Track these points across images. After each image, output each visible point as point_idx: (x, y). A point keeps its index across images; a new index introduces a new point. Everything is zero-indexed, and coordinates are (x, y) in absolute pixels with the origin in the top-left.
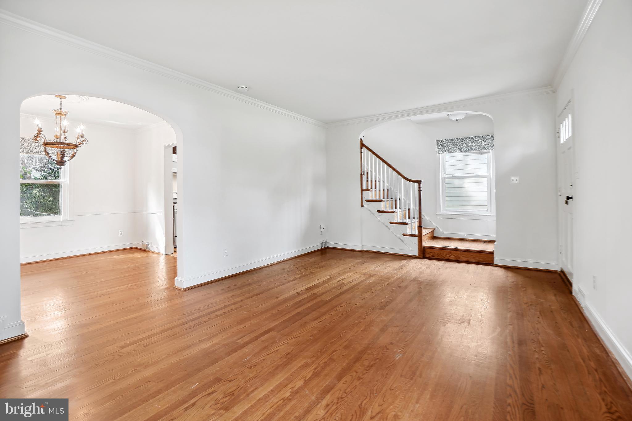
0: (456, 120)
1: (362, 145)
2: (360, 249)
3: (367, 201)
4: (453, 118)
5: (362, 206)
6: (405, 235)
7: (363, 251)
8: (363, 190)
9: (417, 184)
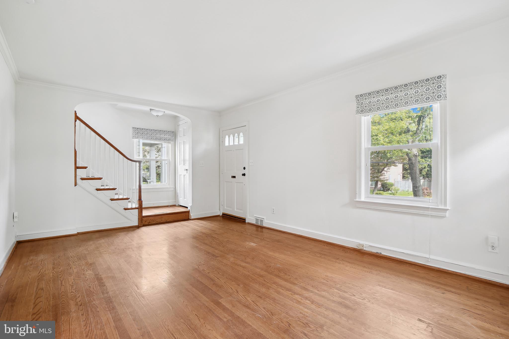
0: (157, 115)
1: (77, 118)
2: (75, 232)
3: (82, 179)
4: (155, 113)
5: (76, 185)
6: (125, 209)
7: (78, 234)
8: (77, 168)
9: (138, 164)
